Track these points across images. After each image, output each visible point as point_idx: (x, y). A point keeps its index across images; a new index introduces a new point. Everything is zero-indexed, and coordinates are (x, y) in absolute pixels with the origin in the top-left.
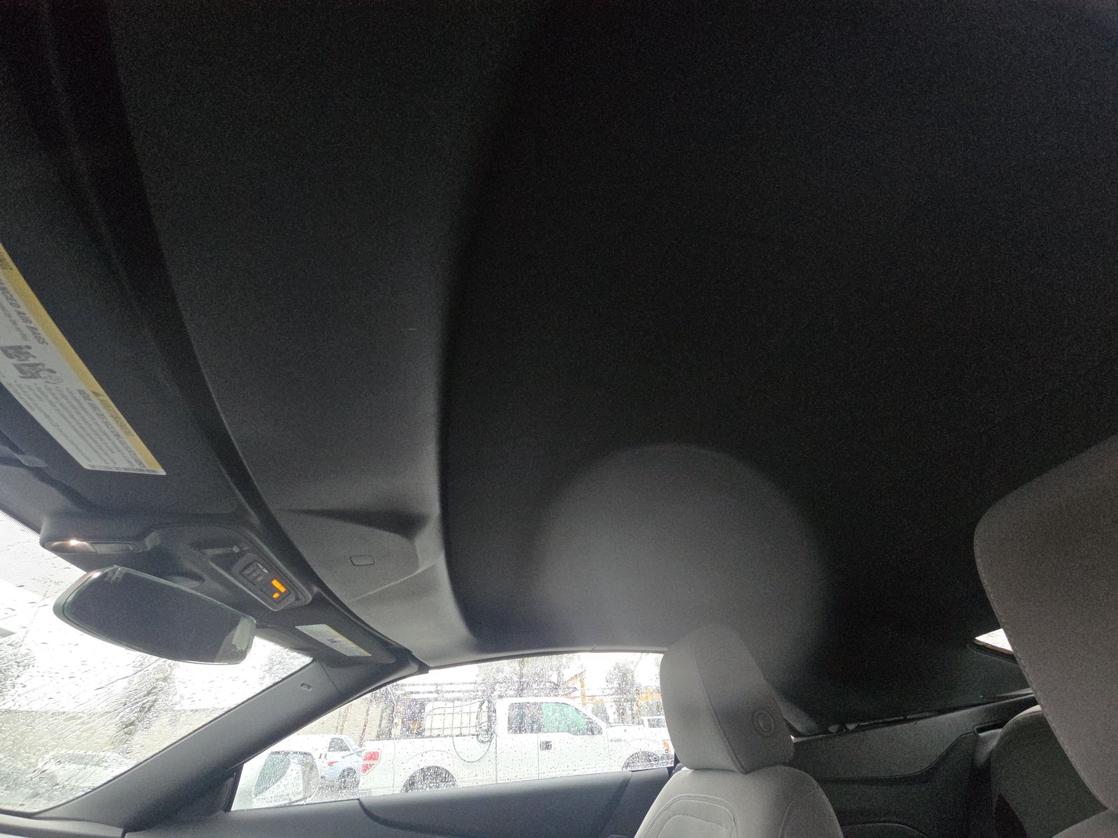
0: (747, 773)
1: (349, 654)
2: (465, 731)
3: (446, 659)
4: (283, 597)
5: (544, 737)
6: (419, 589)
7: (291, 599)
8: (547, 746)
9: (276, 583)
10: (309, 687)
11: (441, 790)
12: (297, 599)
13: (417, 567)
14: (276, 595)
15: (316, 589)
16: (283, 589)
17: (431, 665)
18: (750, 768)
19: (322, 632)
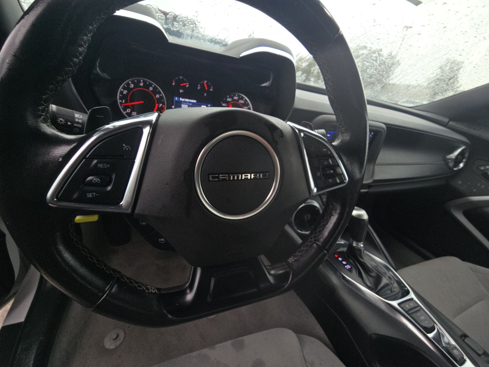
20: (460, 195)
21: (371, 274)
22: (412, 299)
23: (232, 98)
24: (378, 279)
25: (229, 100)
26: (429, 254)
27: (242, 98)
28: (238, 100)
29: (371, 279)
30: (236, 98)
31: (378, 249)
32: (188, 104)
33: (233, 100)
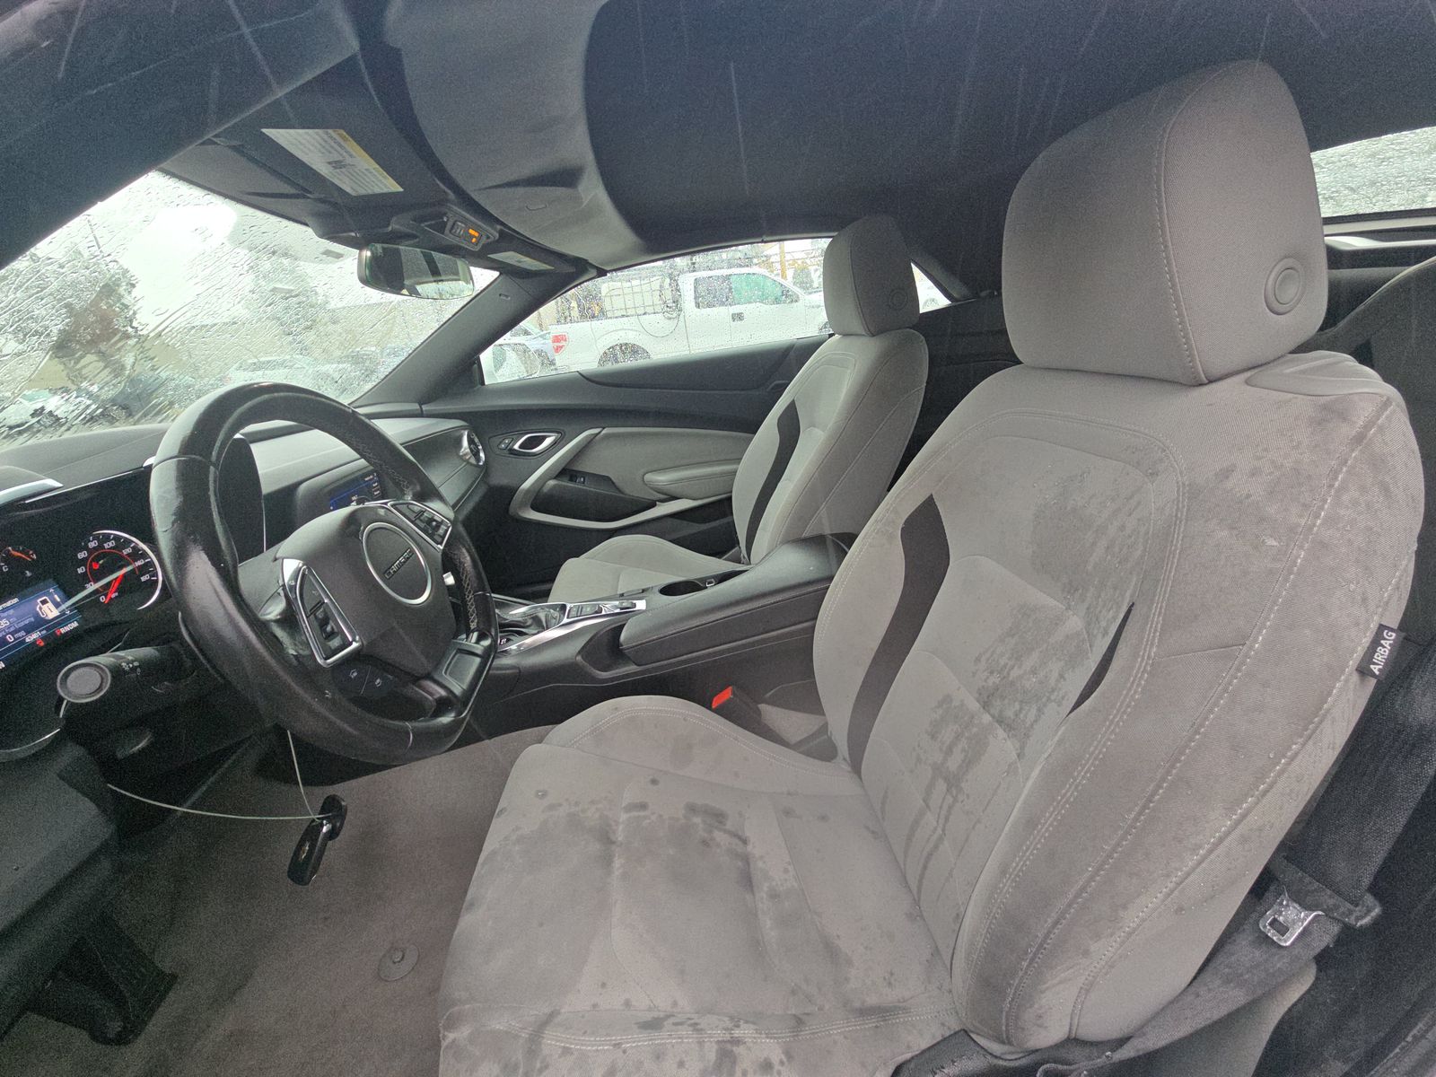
0: (874, 336)
1: (534, 269)
2: (650, 310)
3: (621, 263)
4: (479, 240)
5: (736, 309)
6: (586, 216)
7: (484, 240)
8: (738, 317)
9: (471, 231)
10: (507, 296)
11: (640, 362)
12: (488, 238)
13: (582, 203)
14: (474, 240)
15: (499, 227)
16: (477, 234)
17: (608, 269)
18: (874, 333)
19: (511, 257)
20: (512, 491)
21: (528, 624)
22: (571, 608)
23: (86, 548)
24: (537, 620)
25: (81, 555)
26: (544, 587)
27: (107, 538)
28: (101, 546)
29: (532, 627)
30: (92, 545)
31: (508, 604)
32: (5, 614)
33: (90, 551)
